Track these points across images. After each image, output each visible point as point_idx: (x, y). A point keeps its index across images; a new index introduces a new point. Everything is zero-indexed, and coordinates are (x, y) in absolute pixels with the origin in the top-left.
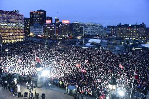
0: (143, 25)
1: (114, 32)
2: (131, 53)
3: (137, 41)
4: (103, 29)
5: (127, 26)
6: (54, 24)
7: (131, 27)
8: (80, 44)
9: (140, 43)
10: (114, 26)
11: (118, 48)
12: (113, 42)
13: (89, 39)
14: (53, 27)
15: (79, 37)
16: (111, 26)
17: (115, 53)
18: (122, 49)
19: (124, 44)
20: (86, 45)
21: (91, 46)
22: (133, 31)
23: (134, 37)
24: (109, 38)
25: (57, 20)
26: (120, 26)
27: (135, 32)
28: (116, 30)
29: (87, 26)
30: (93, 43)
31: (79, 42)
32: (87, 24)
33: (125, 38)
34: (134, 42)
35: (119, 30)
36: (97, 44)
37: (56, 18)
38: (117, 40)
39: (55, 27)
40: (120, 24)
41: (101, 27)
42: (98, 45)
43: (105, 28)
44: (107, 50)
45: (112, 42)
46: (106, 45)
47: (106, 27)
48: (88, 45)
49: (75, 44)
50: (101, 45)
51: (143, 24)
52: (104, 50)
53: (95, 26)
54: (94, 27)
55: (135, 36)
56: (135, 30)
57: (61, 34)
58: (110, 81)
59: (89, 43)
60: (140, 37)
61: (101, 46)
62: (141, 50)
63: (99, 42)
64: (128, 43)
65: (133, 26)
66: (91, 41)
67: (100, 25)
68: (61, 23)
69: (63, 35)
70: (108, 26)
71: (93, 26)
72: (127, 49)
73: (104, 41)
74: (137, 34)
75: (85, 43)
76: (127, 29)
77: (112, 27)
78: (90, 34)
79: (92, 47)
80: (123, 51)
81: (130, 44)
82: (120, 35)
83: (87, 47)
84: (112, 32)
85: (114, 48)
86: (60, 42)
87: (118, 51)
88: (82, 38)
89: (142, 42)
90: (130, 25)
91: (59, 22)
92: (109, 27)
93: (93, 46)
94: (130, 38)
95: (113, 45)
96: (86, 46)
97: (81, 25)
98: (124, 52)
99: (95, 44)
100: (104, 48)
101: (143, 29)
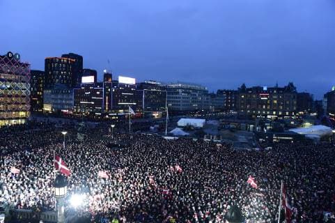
0: (290, 88)
1: (231, 103)
2: (271, 148)
3: (282, 121)
4: (209, 97)
5: (258, 90)
6: (101, 85)
7: (266, 92)
8: (159, 129)
9: (288, 126)
10: (232, 91)
11: (242, 139)
12: (232, 125)
13: (180, 118)
14: (98, 93)
15: (156, 115)
16: (224, 90)
17: (238, 149)
18: (250, 140)
19: (254, 128)
20: (171, 132)
21: (184, 133)
22: (271, 99)
23: (274, 113)
24: (222, 117)
25: (107, 76)
26: (243, 89)
27: (275, 102)
28: (235, 100)
29: (174, 91)
30: (187, 128)
31: (156, 126)
32: (174, 86)
33: (256, 115)
34: (275, 125)
35: (243, 99)
36: (197, 129)
37: (105, 71)
38: (240, 121)
39: (101, 92)
40: (244, 86)
41: (205, 93)
42: (199, 132)
43: (213, 95)
44: (219, 143)
45: (229, 124)
46: (216, 132)
47: (215, 93)
48: (176, 131)
49: (148, 129)
50: (205, 131)
51: (291, 84)
52: (213, 141)
53: (191, 91)
54: (189, 93)
55: (277, 112)
56: (275, 99)
57: (117, 108)
58: (229, 214)
59: (179, 127)
60: (287, 113)
61: (205, 134)
62: (290, 140)
63: (202, 126)
64: (263, 126)
65: (270, 91)
66: (183, 122)
67: (202, 88)
68: (116, 83)
69: (120, 111)
70: (219, 91)
71: (187, 91)
72: (261, 140)
73: (210, 122)
74: (281, 107)
75: (169, 128)
76: (258, 96)
77: (227, 92)
78: (181, 108)
79: (185, 136)
80: (254, 144)
81: (268, 128)
82: (245, 109)
83: (174, 136)
84: (227, 103)
85: (235, 139)
86: (113, 126)
87: (244, 145)
88: (164, 116)
89: (292, 123)
90: (265, 89)
91: (112, 81)
92: (220, 92)
93: (188, 134)
94: (266, 115)
95: (232, 130)
96: (171, 135)
97: (161, 88)
98: (255, 147)
99: (192, 130)
100: (213, 138)
101: (292, 97)
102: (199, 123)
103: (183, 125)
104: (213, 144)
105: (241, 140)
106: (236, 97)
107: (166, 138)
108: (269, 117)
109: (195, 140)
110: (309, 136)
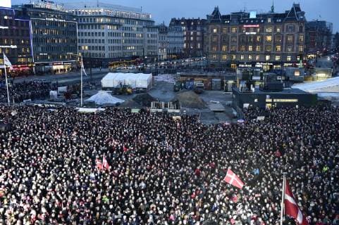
0: (295, 13)
1: (195, 42)
2: (263, 118)
3: (281, 72)
4: (156, 32)
5: (241, 18)
7: (254, 21)
8: (67, 95)
9: (290, 81)
10: (195, 21)
11: (216, 105)
12: (197, 83)
13: (107, 73)
16: (183, 20)
17: (209, 123)
18: (229, 105)
19: (234, 85)
20: (91, 99)
21: (114, 100)
22: (262, 33)
23: (268, 58)
24: (181, 68)
26: (216, 17)
27: (269, 38)
28: (202, 36)
29: (90, 21)
30: (119, 91)
31: (61, 89)
32: (90, 12)
33: (238, 63)
34: (269, 79)
35: (215, 35)
36: (138, 91)
38: (210, 74)
40: (216, 12)
41: (149, 24)
42: (143, 97)
43: (163, 30)
44: (177, 114)
45: (192, 80)
46: (170, 96)
47: (167, 25)
48: (101, 97)
50: (153, 94)
52: (166, 112)
53: (122, 21)
54: (119, 25)
55: (272, 55)
56: (269, 34)
59: (105, 89)
60: (289, 59)
61: (153, 99)
62: (294, 104)
63: (145, 85)
64: (250, 83)
65: (261, 19)
66: (110, 80)
67: (143, 17)
70: (173, 20)
71: (116, 21)
72: (246, 105)
73: (161, 78)
74: (279, 48)
75: (87, 92)
76: (241, 30)
77: (188, 22)
78: (107, 54)
79: (118, 104)
80: (235, 113)
81: (258, 84)
82: (220, 53)
83: (98, 106)
84: (188, 42)
85: (203, 105)
87: (218, 115)
89: (297, 74)
90: (253, 16)
92: (176, 22)
93: (121, 101)
94: (253, 63)
95: (198, 91)
96: (92, 105)
97: (64, 15)
98: (237, 118)
99: (129, 94)
100: (166, 106)
101: (298, 29)
102: (140, 80)
103: (111, 86)
104: (167, 117)
105: (213, 108)
106: (202, 31)
107: (81, 110)
108: (258, 65)
109: (135, 111)
110: (323, 95)
